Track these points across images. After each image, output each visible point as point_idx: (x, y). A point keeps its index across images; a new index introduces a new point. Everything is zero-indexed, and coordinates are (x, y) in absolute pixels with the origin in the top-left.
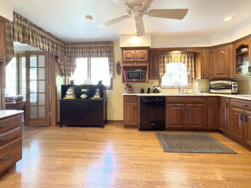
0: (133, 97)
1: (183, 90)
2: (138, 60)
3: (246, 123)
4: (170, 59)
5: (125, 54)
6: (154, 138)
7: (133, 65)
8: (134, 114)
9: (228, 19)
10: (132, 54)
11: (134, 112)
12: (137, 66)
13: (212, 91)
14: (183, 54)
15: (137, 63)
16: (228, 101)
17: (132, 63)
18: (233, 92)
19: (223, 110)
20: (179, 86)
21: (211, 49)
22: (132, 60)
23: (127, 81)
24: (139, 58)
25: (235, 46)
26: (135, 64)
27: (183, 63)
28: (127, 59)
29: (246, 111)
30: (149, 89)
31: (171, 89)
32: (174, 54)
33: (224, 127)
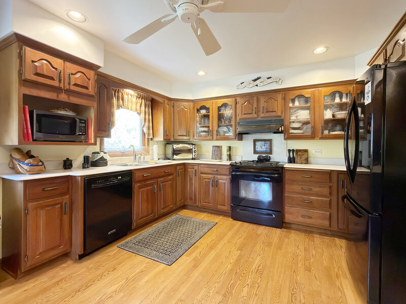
0: (59, 181)
1: (140, 158)
2: (73, 88)
3: (216, 188)
4: (121, 101)
5: (33, 62)
6: (126, 256)
7: (58, 97)
8: (61, 225)
9: (201, 73)
10: (56, 69)
11: (61, 220)
12: (67, 101)
13: (175, 157)
14: (139, 98)
15: (69, 95)
16: (196, 167)
17: (53, 92)
18: (194, 157)
19: (191, 179)
20: (134, 152)
21: (173, 102)
22: (55, 83)
23: (33, 140)
24: (76, 85)
25: (196, 105)
26: (63, 97)
27: (138, 113)
28: (37, 74)
29: (216, 176)
30: (86, 159)
31: (122, 156)
32: (127, 94)
33: (191, 199)
